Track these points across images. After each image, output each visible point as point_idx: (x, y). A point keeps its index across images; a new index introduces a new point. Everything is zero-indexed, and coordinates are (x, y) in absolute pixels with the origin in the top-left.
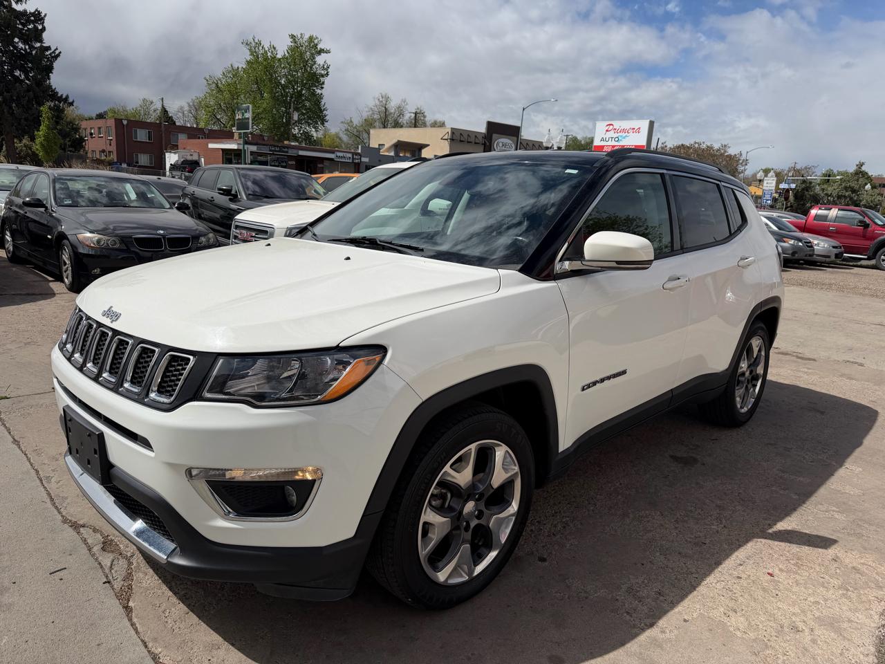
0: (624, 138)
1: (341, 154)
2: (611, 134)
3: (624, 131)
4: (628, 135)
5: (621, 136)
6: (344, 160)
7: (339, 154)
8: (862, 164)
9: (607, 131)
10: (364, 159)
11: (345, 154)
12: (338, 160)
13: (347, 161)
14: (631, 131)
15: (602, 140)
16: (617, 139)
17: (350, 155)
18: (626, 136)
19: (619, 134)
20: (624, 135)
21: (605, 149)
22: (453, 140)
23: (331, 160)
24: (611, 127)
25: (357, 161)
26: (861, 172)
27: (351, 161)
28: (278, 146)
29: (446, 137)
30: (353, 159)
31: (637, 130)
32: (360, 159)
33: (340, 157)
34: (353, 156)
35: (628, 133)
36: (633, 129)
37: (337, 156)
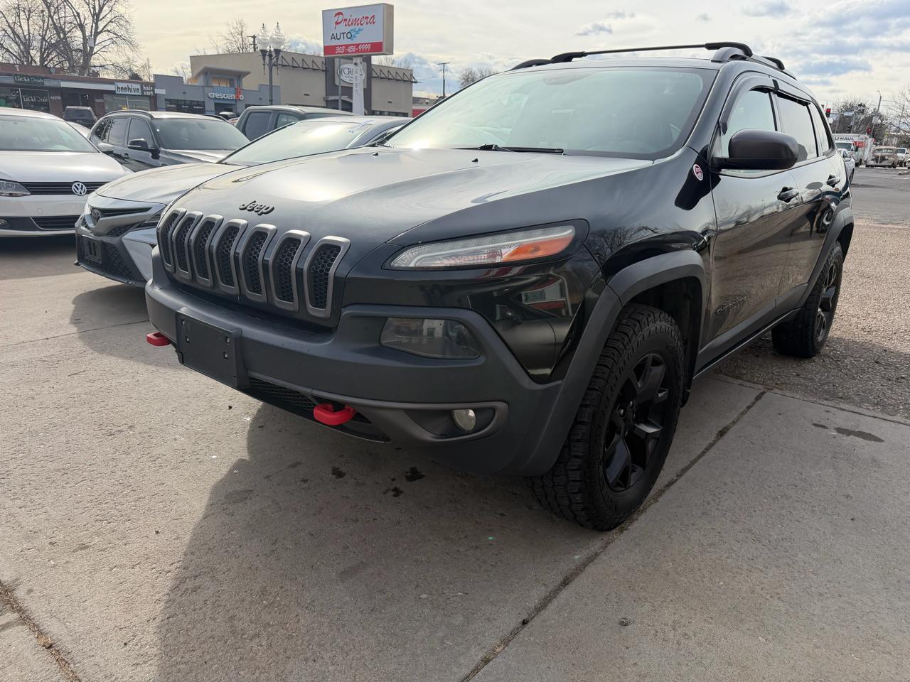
0: (357, 33)
1: (124, 85)
2: (342, 28)
3: (356, 22)
4: (362, 27)
5: (354, 30)
6: (130, 93)
7: (120, 85)
9: (337, 23)
10: (157, 91)
11: (130, 85)
12: (123, 93)
13: (133, 93)
14: (364, 21)
15: (333, 37)
16: (349, 35)
17: (138, 86)
18: (360, 30)
19: (352, 27)
20: (357, 28)
21: (338, 50)
23: (113, 93)
24: (341, 16)
25: (148, 93)
27: (140, 93)
28: (27, 77)
30: (143, 91)
31: (371, 20)
32: (153, 90)
33: (122, 88)
34: (142, 88)
35: (362, 25)
36: (367, 18)
37: (118, 88)
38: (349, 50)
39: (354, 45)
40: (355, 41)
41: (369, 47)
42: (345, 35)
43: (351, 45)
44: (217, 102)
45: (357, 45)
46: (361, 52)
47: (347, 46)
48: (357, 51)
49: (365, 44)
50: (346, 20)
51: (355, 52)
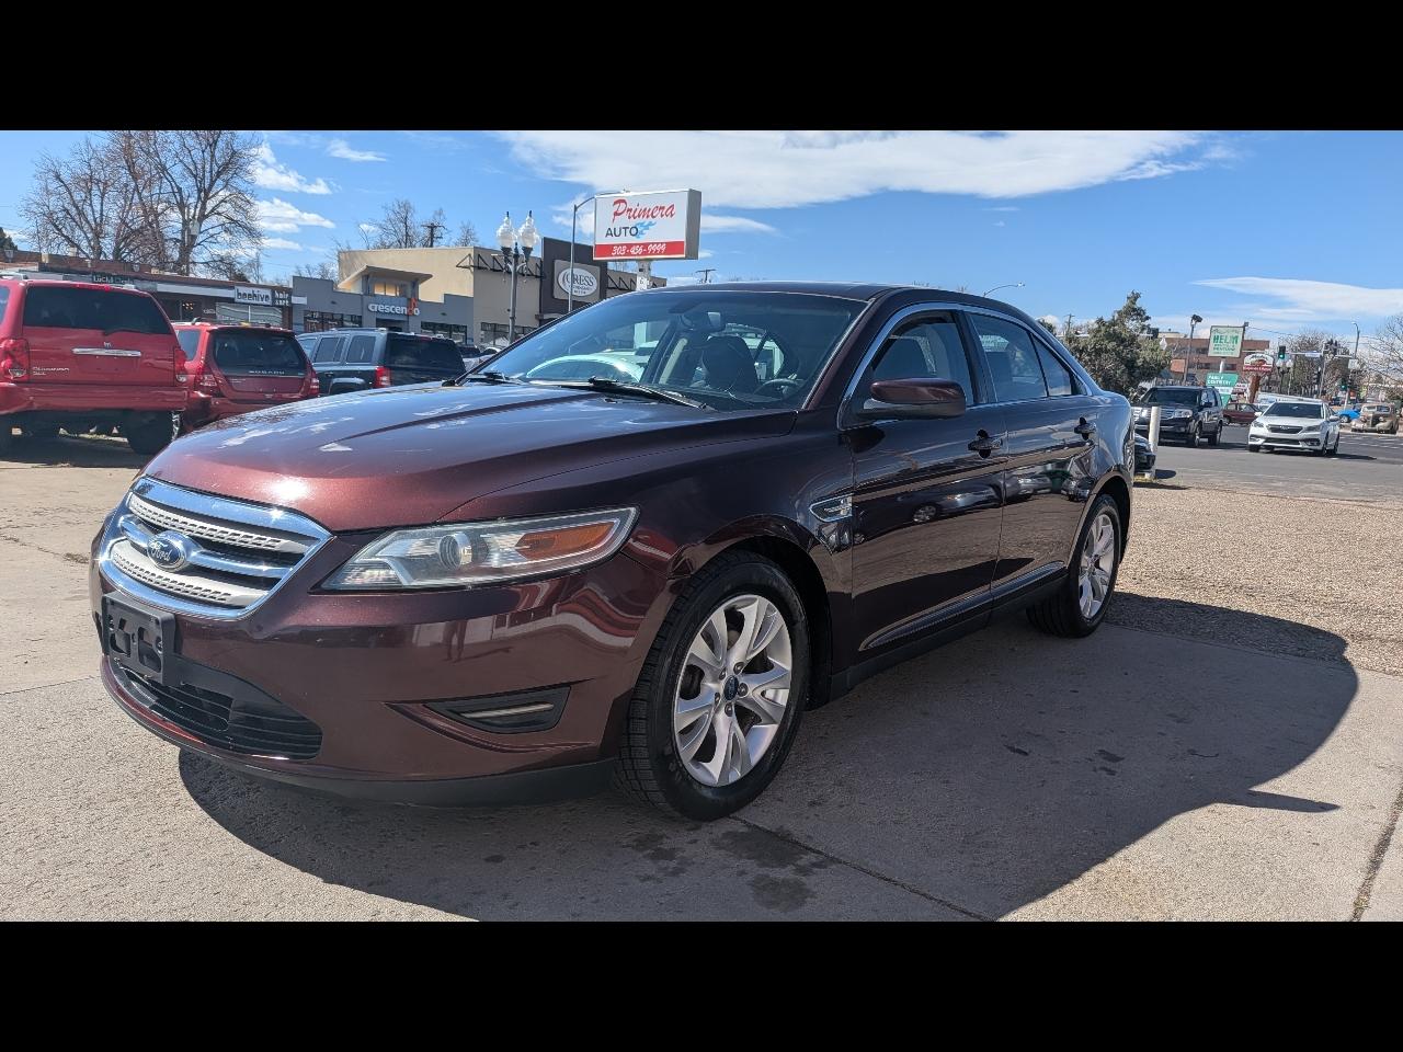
0: (647, 228)
1: (248, 291)
2: (624, 221)
3: (645, 213)
4: (653, 221)
5: (642, 224)
6: (255, 302)
7: (243, 290)
8: (1136, 297)
9: (616, 214)
10: (295, 300)
11: (256, 290)
12: (243, 301)
13: (260, 302)
14: (658, 213)
15: (610, 233)
16: (634, 231)
17: (268, 293)
18: (651, 224)
19: (638, 220)
20: (647, 221)
21: (616, 251)
22: (479, 268)
23: (230, 301)
24: (623, 205)
25: (281, 303)
26: (1134, 310)
27: (269, 303)
28: (109, 276)
29: (467, 262)
30: (274, 299)
31: (668, 211)
32: (290, 299)
33: (245, 294)
34: (273, 294)
35: (653, 217)
36: (663, 208)
37: (239, 294)
38: (633, 252)
39: (640, 245)
40: (642, 239)
41: (663, 247)
42: (628, 230)
43: (636, 244)
44: (380, 317)
45: (646, 245)
46: (651, 254)
47: (629, 246)
48: (644, 253)
49: (658, 243)
50: (630, 210)
51: (642, 254)
